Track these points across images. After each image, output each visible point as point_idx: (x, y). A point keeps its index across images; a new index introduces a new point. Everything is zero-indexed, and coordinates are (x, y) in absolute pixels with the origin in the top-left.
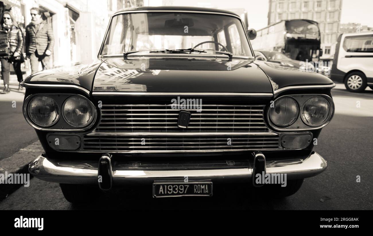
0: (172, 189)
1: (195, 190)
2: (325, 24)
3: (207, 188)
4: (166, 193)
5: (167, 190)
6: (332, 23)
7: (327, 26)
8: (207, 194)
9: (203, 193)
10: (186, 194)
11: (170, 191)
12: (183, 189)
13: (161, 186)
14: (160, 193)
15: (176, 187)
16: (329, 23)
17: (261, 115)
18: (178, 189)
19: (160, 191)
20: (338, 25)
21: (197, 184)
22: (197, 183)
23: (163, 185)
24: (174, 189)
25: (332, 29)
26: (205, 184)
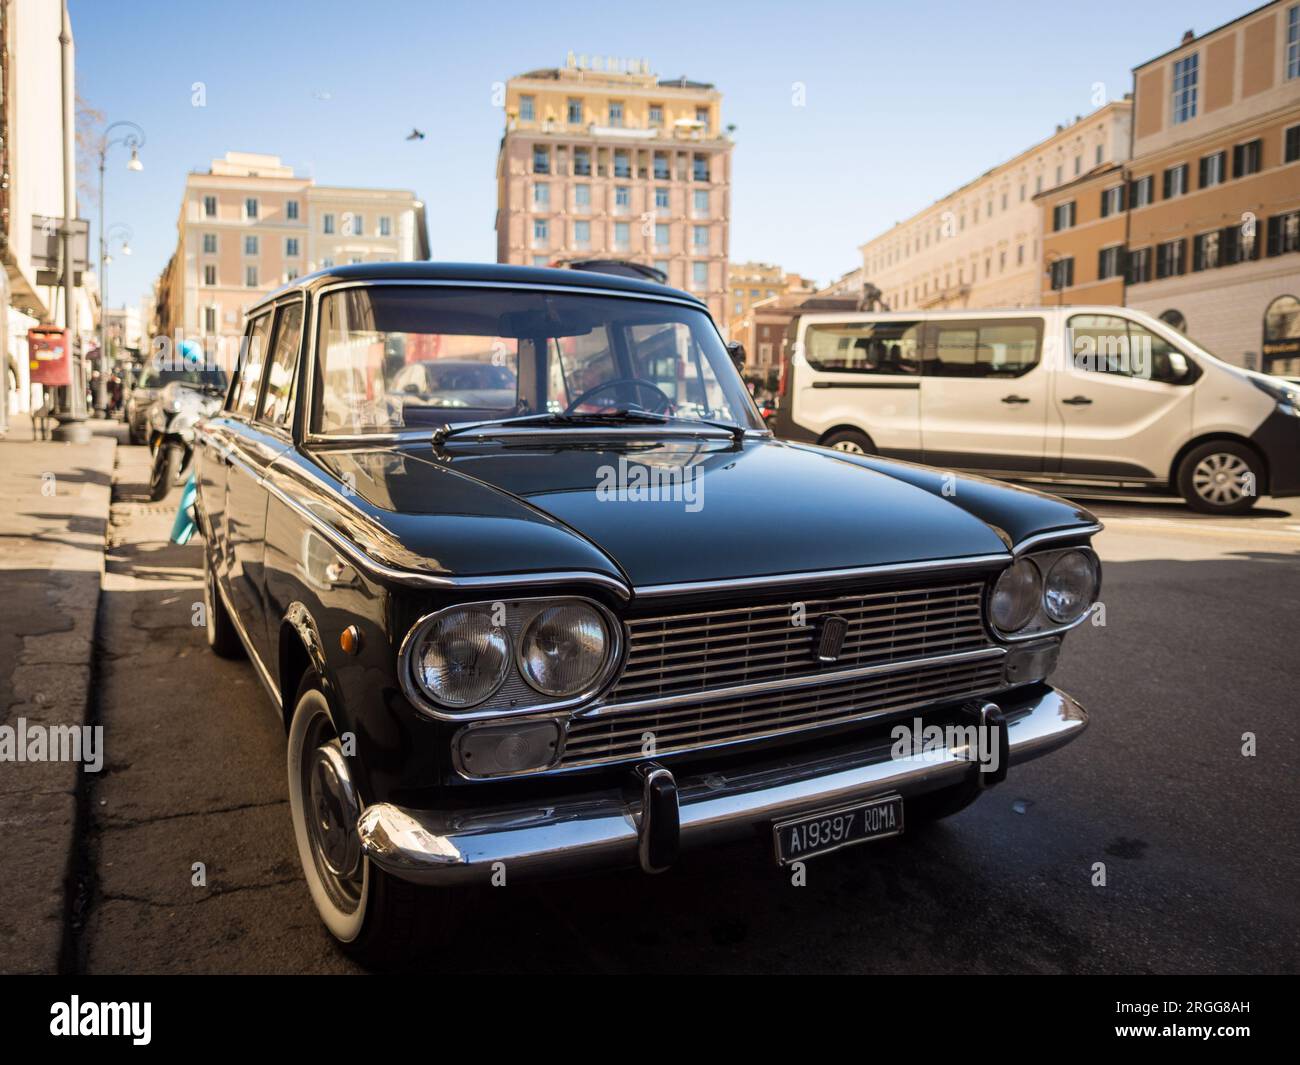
0: (817, 834)
1: (867, 824)
2: (685, 264)
3: (892, 814)
4: (805, 846)
5: (809, 838)
6: (705, 263)
7: (691, 268)
8: (892, 829)
9: (884, 830)
10: (847, 840)
11: (814, 840)
12: (841, 828)
13: (795, 830)
14: (793, 849)
15: (826, 825)
16: (696, 262)
17: (975, 606)
18: (832, 831)
19: (794, 843)
20: (724, 269)
21: (870, 808)
22: (870, 804)
23: (799, 826)
24: (823, 834)
25: (706, 282)
26: (888, 804)
